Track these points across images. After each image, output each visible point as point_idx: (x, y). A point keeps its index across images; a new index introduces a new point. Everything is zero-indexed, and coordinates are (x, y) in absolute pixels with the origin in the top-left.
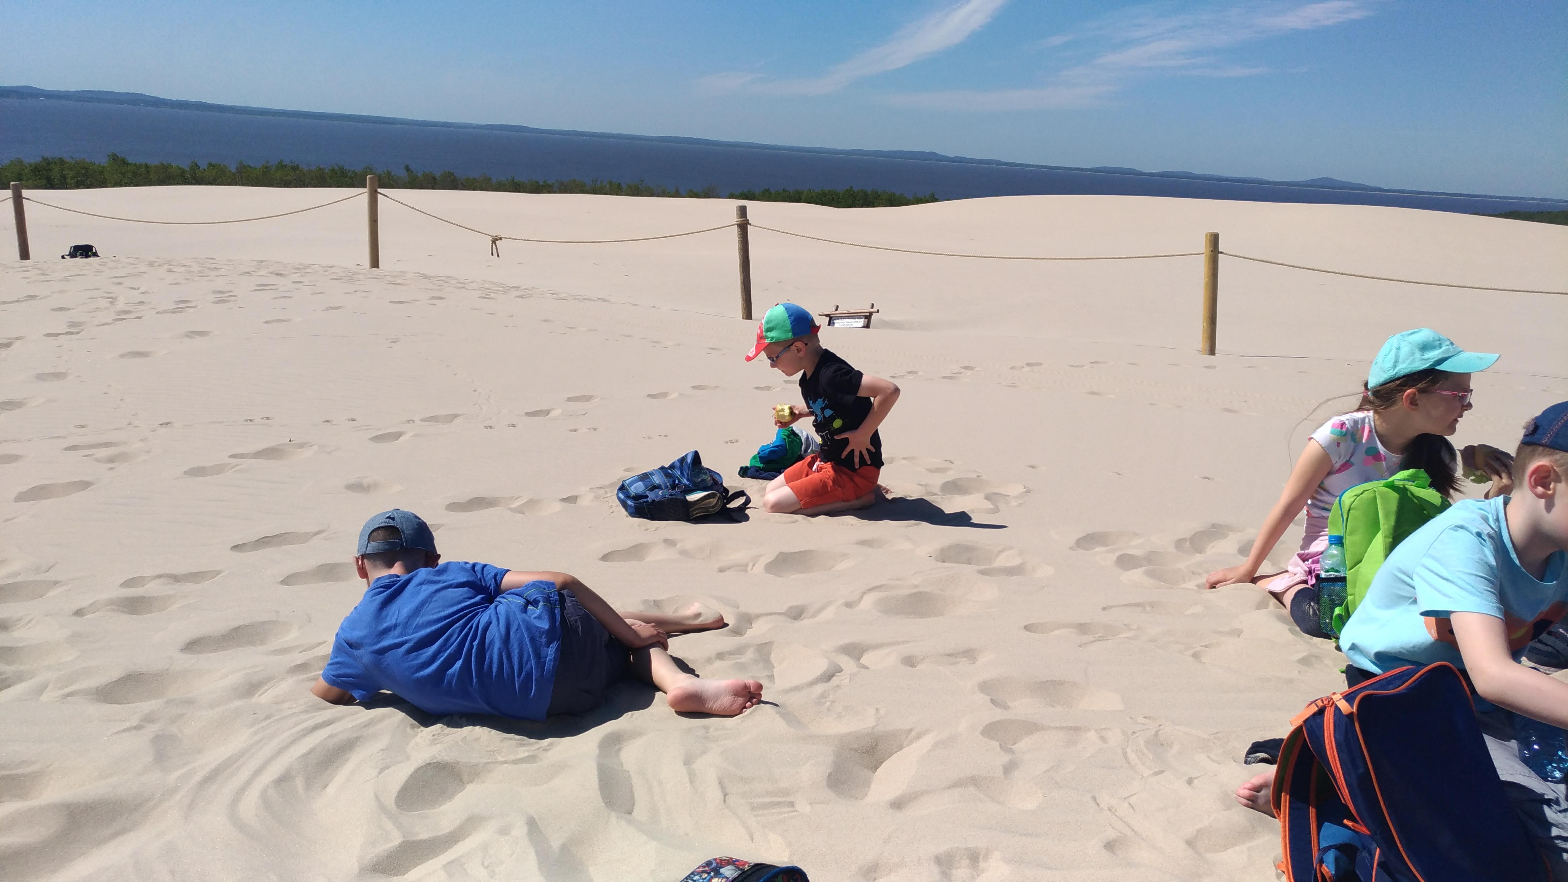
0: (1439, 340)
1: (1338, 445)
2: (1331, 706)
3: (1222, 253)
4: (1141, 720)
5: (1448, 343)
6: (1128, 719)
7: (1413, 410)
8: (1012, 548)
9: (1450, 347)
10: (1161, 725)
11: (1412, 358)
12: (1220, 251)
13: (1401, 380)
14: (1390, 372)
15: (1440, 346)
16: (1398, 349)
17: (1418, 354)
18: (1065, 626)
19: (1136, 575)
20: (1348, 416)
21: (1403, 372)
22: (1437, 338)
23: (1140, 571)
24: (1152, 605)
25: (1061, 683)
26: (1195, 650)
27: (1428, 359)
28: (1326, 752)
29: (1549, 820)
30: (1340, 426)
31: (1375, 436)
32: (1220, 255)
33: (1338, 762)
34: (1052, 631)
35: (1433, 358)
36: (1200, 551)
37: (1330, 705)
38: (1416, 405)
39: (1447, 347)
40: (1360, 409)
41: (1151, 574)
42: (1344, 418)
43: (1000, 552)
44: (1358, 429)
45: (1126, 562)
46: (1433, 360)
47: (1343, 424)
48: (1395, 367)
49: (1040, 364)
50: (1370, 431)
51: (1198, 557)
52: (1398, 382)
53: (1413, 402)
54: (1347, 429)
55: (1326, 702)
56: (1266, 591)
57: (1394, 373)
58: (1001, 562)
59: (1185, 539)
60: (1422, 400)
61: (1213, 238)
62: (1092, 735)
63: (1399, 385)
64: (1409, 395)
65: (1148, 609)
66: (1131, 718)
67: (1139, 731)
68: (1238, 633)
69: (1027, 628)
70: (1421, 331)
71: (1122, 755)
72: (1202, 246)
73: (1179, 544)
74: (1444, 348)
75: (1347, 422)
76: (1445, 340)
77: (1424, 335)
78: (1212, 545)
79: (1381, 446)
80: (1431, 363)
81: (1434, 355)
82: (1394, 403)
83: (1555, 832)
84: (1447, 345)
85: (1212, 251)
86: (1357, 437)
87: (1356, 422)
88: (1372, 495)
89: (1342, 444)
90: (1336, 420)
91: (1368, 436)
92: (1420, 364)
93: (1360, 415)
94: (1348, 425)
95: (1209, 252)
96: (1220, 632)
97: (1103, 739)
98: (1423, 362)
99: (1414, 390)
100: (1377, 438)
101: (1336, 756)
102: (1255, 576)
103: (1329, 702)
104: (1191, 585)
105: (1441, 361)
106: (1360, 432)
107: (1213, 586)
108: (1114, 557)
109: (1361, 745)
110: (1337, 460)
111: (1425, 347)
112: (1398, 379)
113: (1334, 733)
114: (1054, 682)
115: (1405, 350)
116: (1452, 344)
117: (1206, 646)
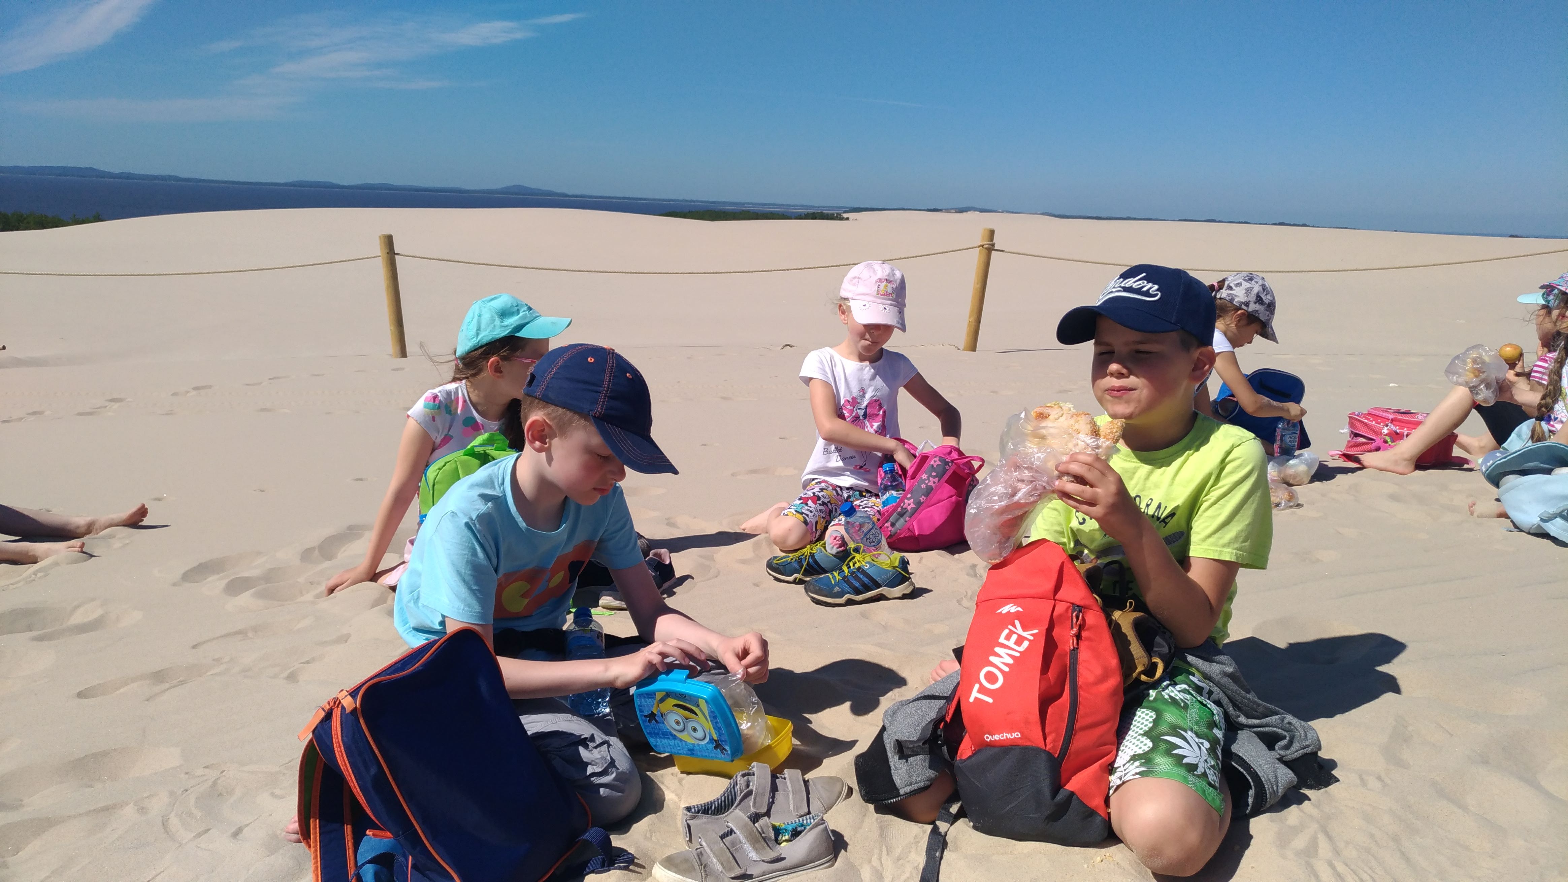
0: (517, 306)
1: (434, 419)
2: (338, 707)
3: (398, 254)
4: (199, 772)
5: (525, 308)
6: (183, 776)
7: (498, 377)
8: (93, 599)
9: (527, 312)
10: (224, 771)
11: (492, 325)
12: (396, 252)
13: (484, 348)
14: (474, 339)
15: (518, 312)
16: (480, 316)
17: (498, 322)
18: (133, 680)
19: (245, 599)
20: (440, 388)
21: (486, 340)
22: (515, 304)
23: (247, 594)
24: (255, 629)
25: (105, 754)
26: (291, 670)
27: (507, 326)
28: (337, 761)
29: (585, 760)
30: (432, 400)
31: (470, 405)
32: (396, 256)
33: (349, 768)
34: (118, 689)
35: (511, 325)
36: (330, 557)
37: (336, 705)
38: (501, 372)
39: (525, 313)
40: (454, 380)
41: (261, 595)
42: (436, 391)
43: (76, 608)
44: (452, 401)
45: (236, 587)
46: (513, 326)
47: (435, 397)
48: (478, 334)
49: (210, 387)
50: (465, 401)
51: (326, 564)
52: (480, 351)
53: (498, 370)
54: (440, 401)
55: (332, 704)
56: (384, 587)
57: (478, 341)
58: (78, 618)
59: (313, 549)
60: (506, 366)
61: (386, 240)
62: (129, 811)
63: (482, 353)
64: (492, 363)
65: (250, 635)
66: (187, 773)
67: (192, 787)
68: (344, 639)
69: (80, 695)
70: (500, 296)
71: (161, 824)
72: (377, 249)
73: (306, 555)
74: (521, 314)
75: (439, 394)
76: (522, 306)
77: (503, 300)
78: (343, 549)
79: (477, 414)
80: (510, 330)
81: (512, 321)
82: (480, 371)
83: (590, 770)
84: (524, 311)
85: (388, 253)
86: (453, 409)
87: (449, 393)
88: (454, 466)
89: (437, 418)
90: (429, 394)
91: (463, 406)
92: (500, 331)
93: (452, 386)
94: (440, 398)
95: (385, 255)
96: (325, 642)
97: (142, 810)
98: (503, 329)
99: (496, 358)
100: (472, 408)
101: (347, 762)
102: (377, 571)
103: (335, 703)
104: (309, 597)
105: (520, 327)
106: (454, 403)
107: (331, 591)
108: (223, 584)
109: (369, 743)
110: (437, 435)
111: (504, 314)
112: (481, 347)
113: (342, 737)
114: (95, 756)
115: (486, 317)
116: (530, 309)
117: (308, 662)
